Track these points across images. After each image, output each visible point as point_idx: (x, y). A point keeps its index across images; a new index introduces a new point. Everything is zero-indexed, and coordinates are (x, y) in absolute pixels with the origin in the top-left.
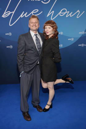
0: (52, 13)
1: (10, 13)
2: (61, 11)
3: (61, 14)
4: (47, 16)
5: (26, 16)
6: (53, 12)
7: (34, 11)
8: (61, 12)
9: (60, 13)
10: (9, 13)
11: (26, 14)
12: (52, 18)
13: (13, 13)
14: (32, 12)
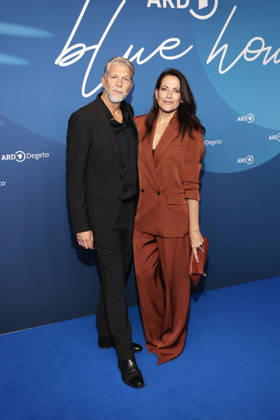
0: (222, 52)
1: (86, 49)
2: (249, 44)
3: (249, 55)
4: (208, 62)
5: (141, 60)
6: (226, 46)
7: (167, 45)
8: (250, 48)
9: (246, 50)
10: (81, 48)
11: (138, 55)
12: (223, 70)
13: (94, 50)
14: (161, 48)
